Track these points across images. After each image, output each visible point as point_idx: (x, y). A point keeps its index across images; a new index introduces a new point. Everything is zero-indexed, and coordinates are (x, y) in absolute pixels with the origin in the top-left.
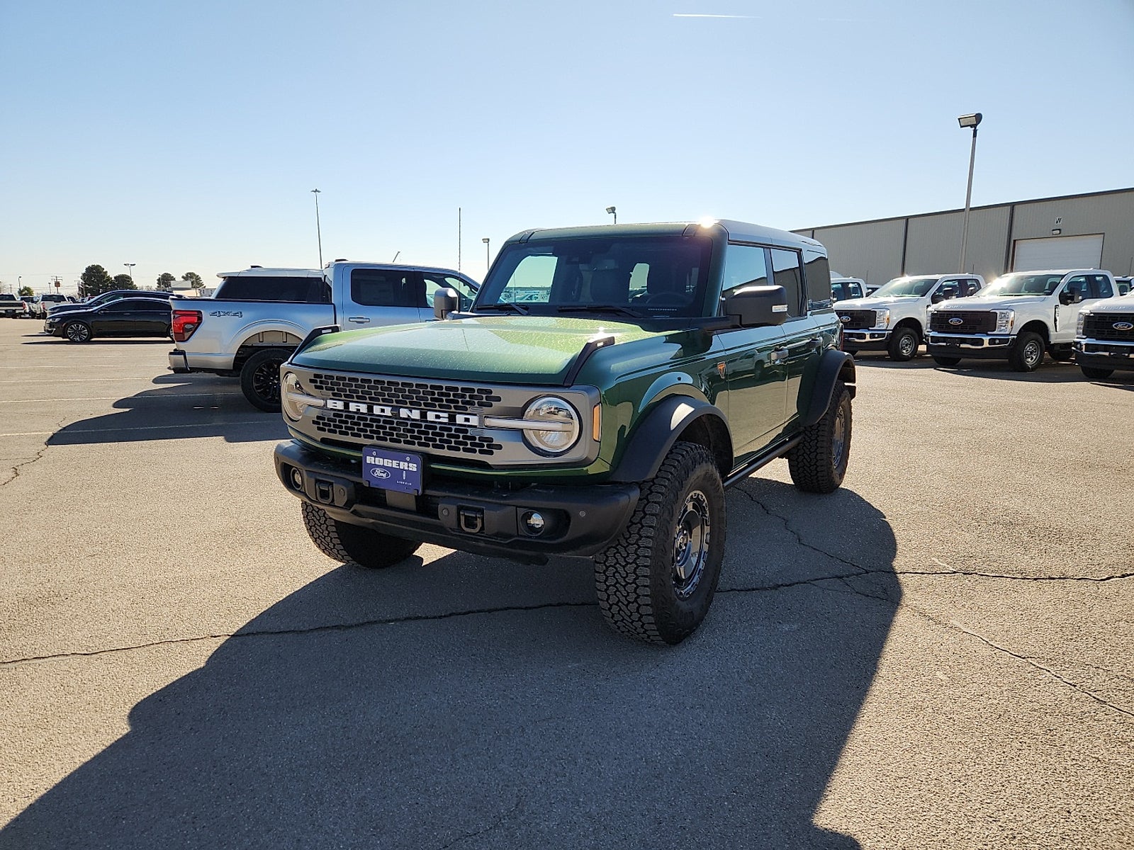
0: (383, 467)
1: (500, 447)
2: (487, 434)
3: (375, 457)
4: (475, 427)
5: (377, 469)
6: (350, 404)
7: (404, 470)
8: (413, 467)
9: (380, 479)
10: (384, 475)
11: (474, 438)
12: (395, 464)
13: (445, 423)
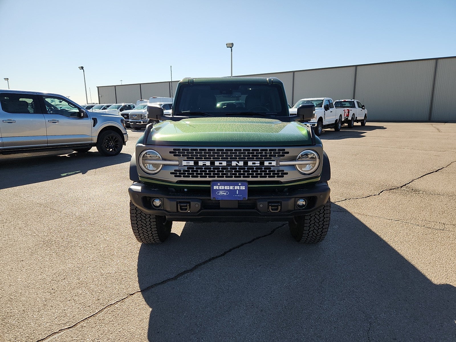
0: (224, 190)
1: (287, 174)
2: (281, 168)
3: (219, 186)
4: (274, 166)
5: (220, 191)
6: (199, 162)
7: (237, 189)
8: (243, 188)
9: (223, 196)
10: (225, 194)
11: (274, 171)
12: (231, 188)
13: (258, 166)
